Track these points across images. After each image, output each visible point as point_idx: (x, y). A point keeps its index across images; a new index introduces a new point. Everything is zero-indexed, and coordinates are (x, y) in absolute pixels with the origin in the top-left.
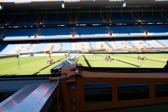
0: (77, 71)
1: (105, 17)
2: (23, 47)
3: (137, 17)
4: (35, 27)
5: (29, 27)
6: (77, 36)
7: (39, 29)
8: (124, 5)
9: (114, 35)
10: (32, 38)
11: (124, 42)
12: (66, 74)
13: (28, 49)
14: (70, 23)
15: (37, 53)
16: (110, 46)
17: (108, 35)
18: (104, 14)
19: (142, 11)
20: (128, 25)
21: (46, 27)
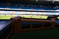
0: (19, 18)
1: (31, 4)
2: (2, 12)
3: (40, 5)
4: (6, 5)
5: (4, 5)
6: (21, 10)
7: (8, 6)
8: (37, 1)
9: (33, 10)
10: (5, 9)
11: (36, 12)
12: (15, 19)
13: (4, 12)
14: (19, 5)
15: (7, 14)
16: (32, 13)
17: (31, 10)
18: (30, 3)
19: (42, 3)
20: (38, 7)
21: (11, 6)
